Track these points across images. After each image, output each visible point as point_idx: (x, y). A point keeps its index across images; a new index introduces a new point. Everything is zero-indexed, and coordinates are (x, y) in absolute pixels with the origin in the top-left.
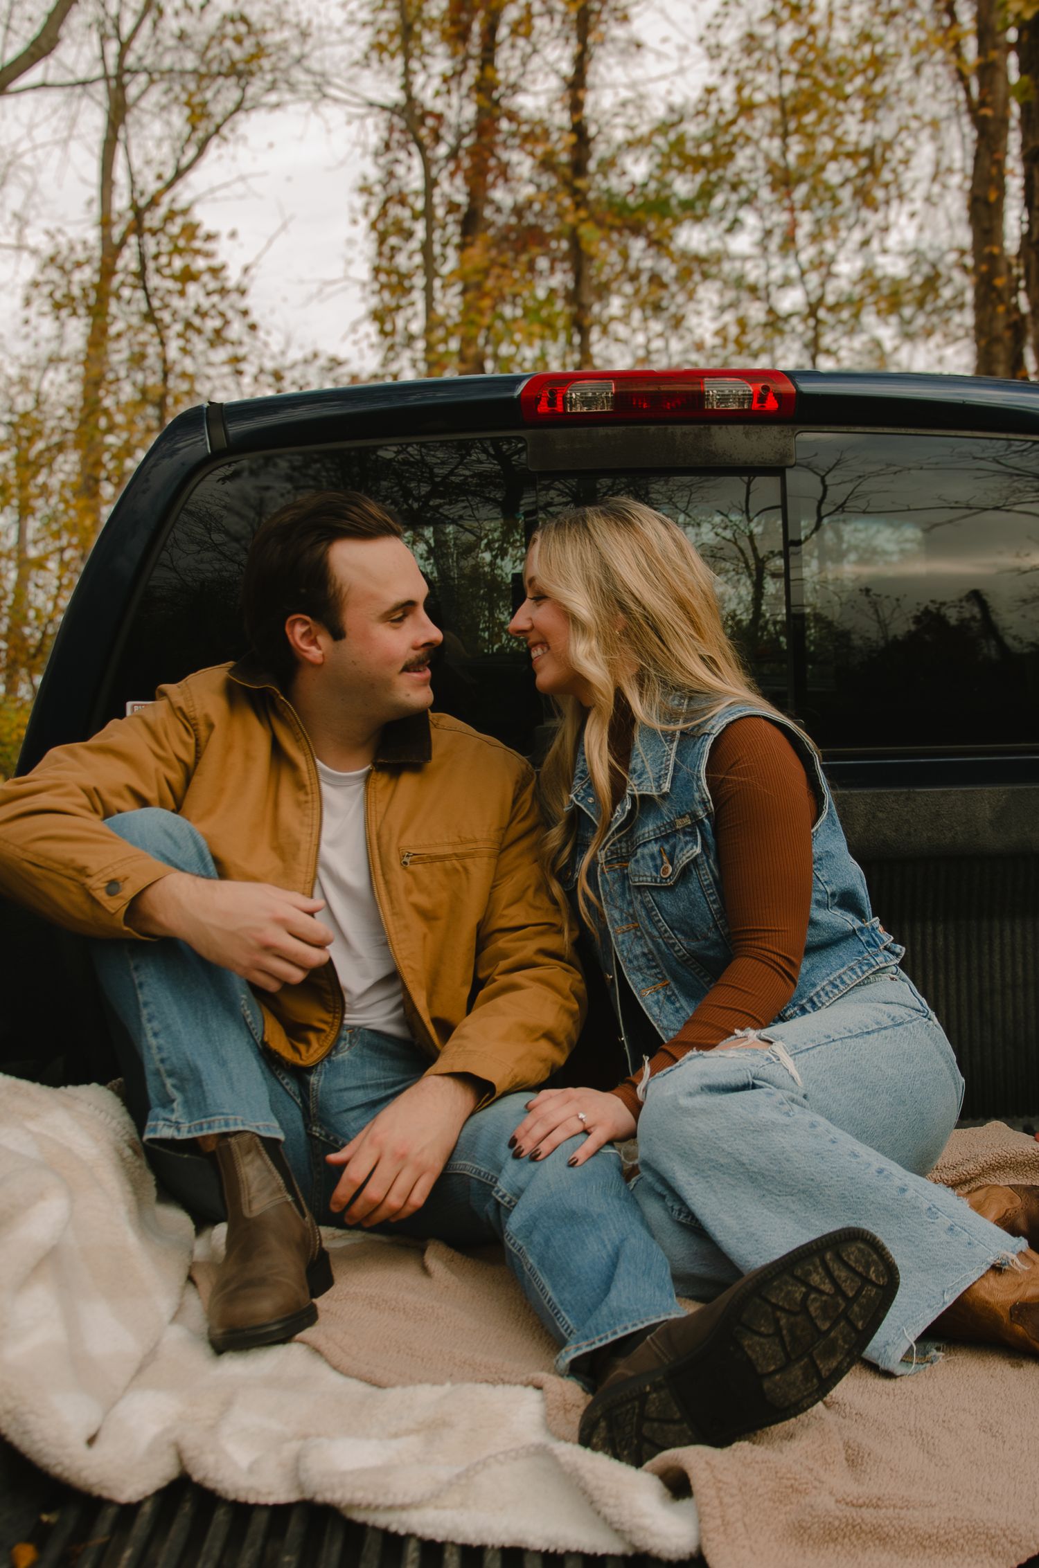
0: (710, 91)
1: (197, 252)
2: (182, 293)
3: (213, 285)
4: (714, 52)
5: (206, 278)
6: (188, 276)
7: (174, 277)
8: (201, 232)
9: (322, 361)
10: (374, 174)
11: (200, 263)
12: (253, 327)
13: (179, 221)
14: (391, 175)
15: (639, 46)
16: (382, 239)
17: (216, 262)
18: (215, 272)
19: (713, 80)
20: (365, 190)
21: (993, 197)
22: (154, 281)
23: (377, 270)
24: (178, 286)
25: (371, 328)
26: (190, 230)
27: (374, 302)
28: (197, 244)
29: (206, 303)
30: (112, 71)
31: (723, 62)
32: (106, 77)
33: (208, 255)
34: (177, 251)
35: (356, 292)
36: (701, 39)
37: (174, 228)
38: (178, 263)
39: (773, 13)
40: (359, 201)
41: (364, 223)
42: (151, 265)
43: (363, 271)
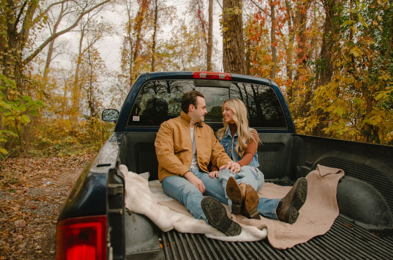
0: (172, 38)
1: (97, 55)
2: (95, 61)
3: (99, 60)
4: (173, 33)
5: (98, 59)
6: (96, 59)
7: (94, 59)
8: (98, 53)
9: (115, 72)
10: (122, 46)
11: (98, 57)
12: (105, 67)
13: (95, 51)
14: (125, 47)
15: (163, 31)
16: (123, 55)
17: (100, 57)
18: (100, 58)
19: (172, 37)
20: (121, 48)
21: (210, 55)
22: (91, 59)
23: (122, 60)
24: (94, 60)
25: (121, 68)
26: (97, 52)
27: (122, 64)
28: (97, 54)
29: (98, 63)
30: (82, 29)
31: (174, 34)
32: (82, 30)
33: (99, 56)
34: (95, 55)
35: (119, 63)
36: (171, 31)
37: (94, 52)
38: (94, 57)
39: (181, 29)
40: (120, 50)
41: (121, 53)
42: (90, 57)
43: (120, 60)
